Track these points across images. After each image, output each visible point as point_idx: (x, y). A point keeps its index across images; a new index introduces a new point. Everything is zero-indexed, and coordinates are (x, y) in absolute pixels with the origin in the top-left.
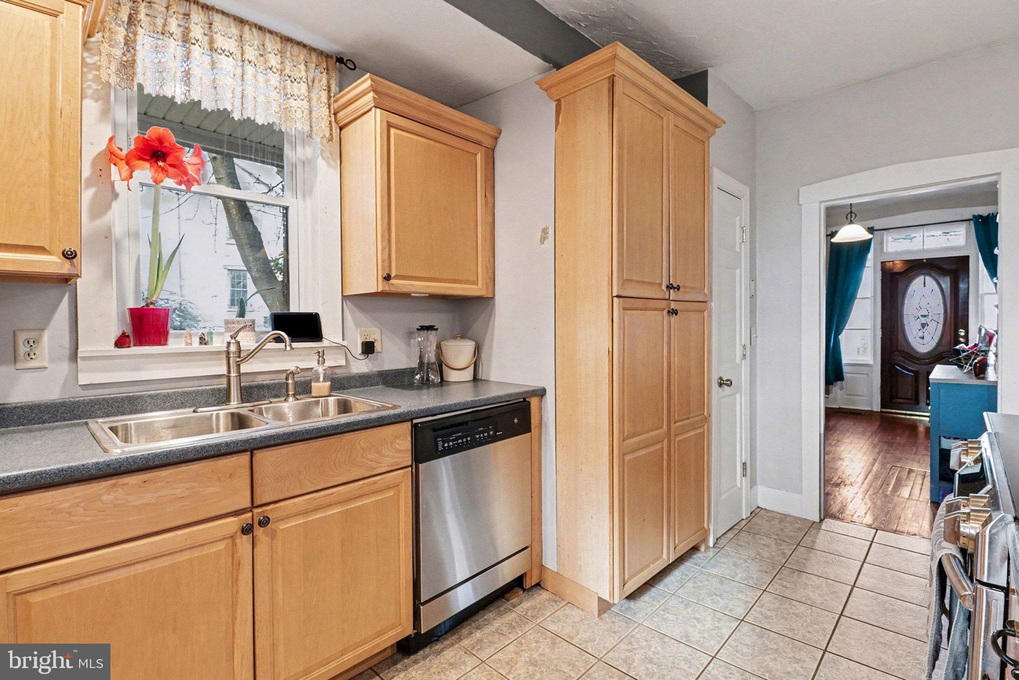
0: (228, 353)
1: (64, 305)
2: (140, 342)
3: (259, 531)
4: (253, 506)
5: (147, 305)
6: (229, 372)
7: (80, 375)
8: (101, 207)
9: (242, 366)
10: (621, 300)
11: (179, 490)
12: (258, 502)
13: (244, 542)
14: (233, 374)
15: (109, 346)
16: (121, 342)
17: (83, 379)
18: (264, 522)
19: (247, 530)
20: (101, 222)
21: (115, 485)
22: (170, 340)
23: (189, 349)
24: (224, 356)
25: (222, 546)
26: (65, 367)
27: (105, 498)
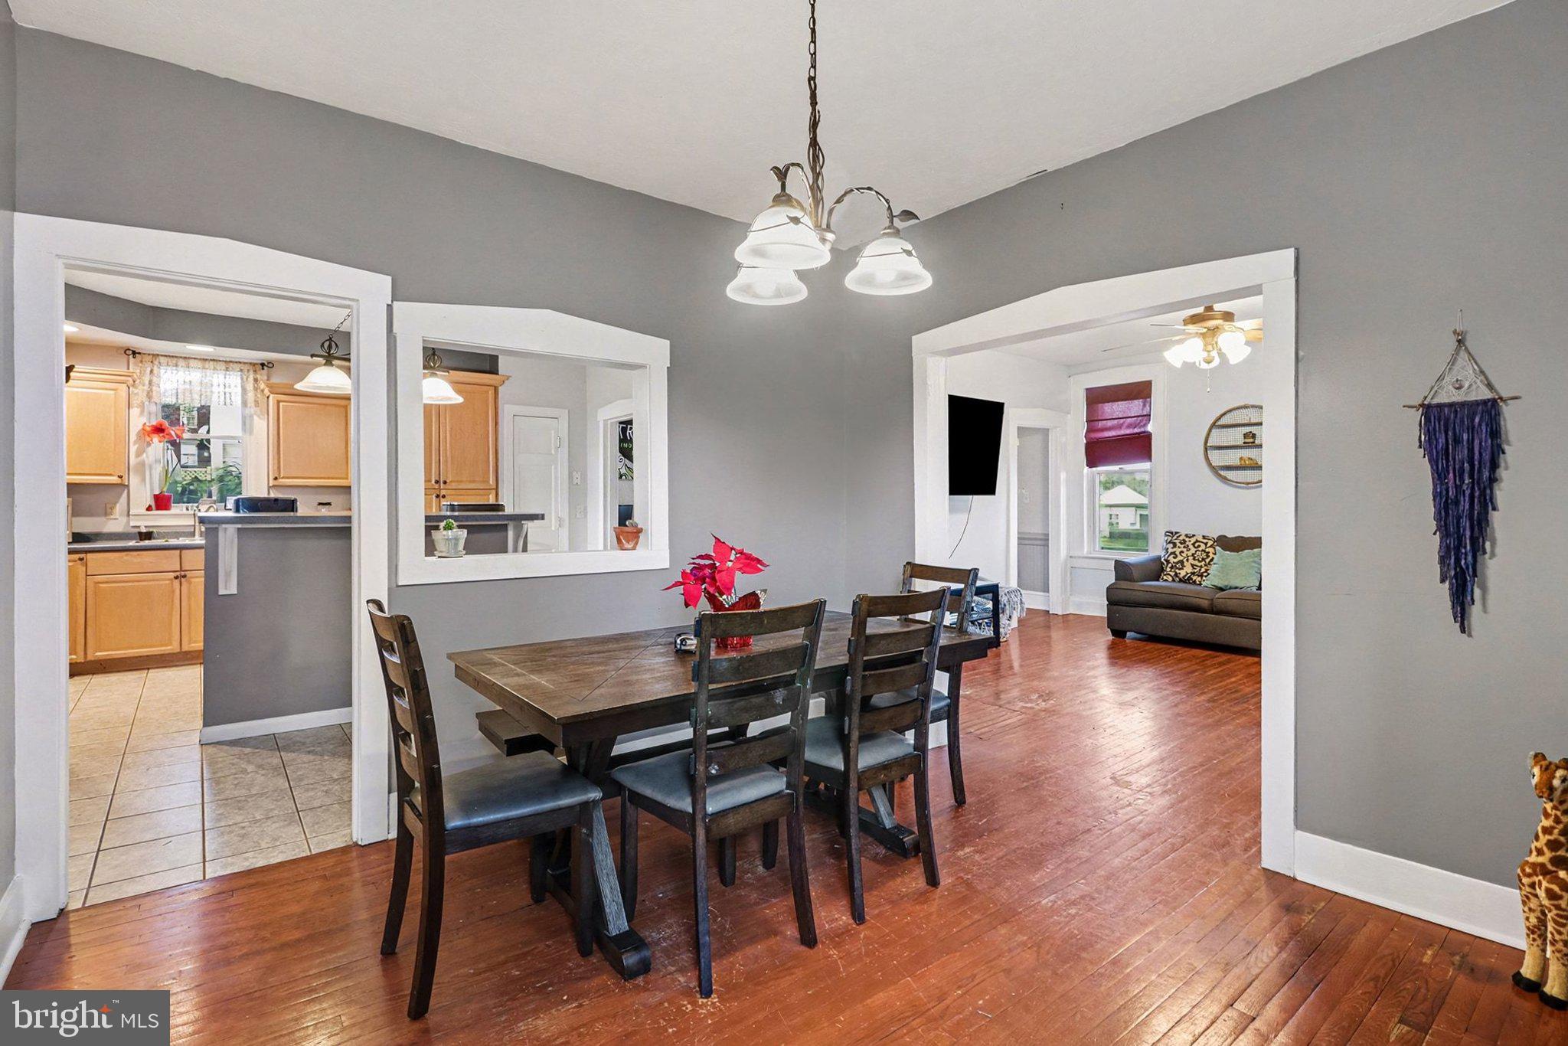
1: (126, 491)
4: (181, 570)
13: (176, 583)
15: (144, 511)
16: (149, 509)
17: (132, 524)
18: (184, 576)
19: (176, 578)
23: (181, 512)
25: (167, 582)
26: (124, 519)
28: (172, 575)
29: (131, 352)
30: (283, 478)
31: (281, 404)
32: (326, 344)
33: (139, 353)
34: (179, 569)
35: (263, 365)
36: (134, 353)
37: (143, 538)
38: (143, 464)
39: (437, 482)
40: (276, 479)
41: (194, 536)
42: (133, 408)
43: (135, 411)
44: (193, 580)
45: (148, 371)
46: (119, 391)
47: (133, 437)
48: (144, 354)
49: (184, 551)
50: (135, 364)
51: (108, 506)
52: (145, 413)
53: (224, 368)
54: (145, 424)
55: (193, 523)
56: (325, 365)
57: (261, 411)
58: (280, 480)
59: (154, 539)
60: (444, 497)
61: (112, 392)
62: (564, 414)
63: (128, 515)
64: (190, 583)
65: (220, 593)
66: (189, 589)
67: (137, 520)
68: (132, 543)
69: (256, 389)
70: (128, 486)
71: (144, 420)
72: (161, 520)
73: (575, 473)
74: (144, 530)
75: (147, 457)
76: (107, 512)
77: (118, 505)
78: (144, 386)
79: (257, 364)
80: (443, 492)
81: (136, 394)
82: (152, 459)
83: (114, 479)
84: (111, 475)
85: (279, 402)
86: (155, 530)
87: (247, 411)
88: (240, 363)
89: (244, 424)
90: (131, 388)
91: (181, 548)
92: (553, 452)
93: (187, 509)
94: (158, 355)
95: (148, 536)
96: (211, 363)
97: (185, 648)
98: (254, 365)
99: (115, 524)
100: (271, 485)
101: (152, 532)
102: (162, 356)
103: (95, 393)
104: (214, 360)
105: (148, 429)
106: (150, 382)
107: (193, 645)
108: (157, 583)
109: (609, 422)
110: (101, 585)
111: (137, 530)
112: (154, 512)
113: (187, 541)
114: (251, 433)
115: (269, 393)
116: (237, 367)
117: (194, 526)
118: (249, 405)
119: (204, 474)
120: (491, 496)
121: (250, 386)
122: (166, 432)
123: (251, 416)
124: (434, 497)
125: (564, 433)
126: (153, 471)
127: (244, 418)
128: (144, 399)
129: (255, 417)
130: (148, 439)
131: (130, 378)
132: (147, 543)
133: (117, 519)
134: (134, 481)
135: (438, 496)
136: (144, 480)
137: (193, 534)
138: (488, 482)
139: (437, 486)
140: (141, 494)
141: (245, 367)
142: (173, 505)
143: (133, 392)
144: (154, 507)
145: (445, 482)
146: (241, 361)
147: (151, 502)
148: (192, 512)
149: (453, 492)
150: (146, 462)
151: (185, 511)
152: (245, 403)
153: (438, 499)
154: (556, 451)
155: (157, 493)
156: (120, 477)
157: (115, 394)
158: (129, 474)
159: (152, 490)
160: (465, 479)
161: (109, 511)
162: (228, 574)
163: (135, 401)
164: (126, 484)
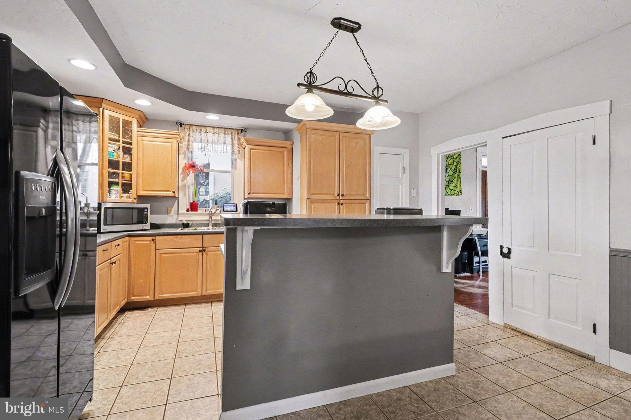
0: (209, 214)
2: (192, 211)
3: (204, 253)
4: (203, 247)
5: (193, 202)
6: (209, 219)
7: (179, 218)
8: (183, 180)
9: (212, 217)
10: (309, 200)
11: (188, 240)
12: (204, 246)
13: (200, 254)
14: (210, 219)
15: (185, 212)
16: (188, 210)
17: (180, 219)
18: (204, 251)
19: (200, 251)
20: (184, 182)
21: (176, 237)
22: (199, 211)
23: (203, 213)
24: (208, 215)
26: (176, 216)
27: (175, 239)
28: (198, 249)
29: (179, 123)
30: (253, 193)
31: (252, 150)
32: (309, 75)
33: (183, 124)
34: (202, 246)
35: (242, 130)
36: (181, 124)
37: (185, 226)
38: (185, 185)
39: (338, 195)
40: (249, 194)
41: (209, 226)
42: (180, 155)
43: (181, 156)
44: (209, 253)
45: (188, 134)
46: (173, 143)
47: (180, 171)
48: (186, 124)
49: (205, 236)
50: (181, 131)
51: (169, 209)
52: (186, 158)
53: (223, 132)
54: (186, 163)
55: (208, 219)
56: (307, 92)
57: (241, 156)
58: (252, 194)
59: (190, 227)
60: (342, 204)
61: (170, 144)
62: (406, 152)
63: (178, 214)
64: (207, 254)
65: (237, 289)
66: (207, 258)
67: (182, 217)
68: (179, 230)
69: (239, 144)
70: (178, 198)
71: (186, 161)
72: (194, 217)
73: (412, 190)
74: (185, 222)
75: (187, 182)
76: (168, 212)
77: (173, 208)
78: (185, 142)
79: (239, 129)
80: (341, 202)
81: (182, 147)
82: (189, 183)
83: (171, 194)
84: (169, 191)
85: (251, 149)
86: (190, 222)
87: (234, 157)
88: (231, 129)
89: (232, 163)
90: (179, 144)
91: (203, 234)
92: (400, 177)
93: (206, 211)
94: (192, 125)
95: (186, 226)
96: (218, 129)
97: (204, 293)
98: (238, 130)
99: (171, 219)
100: (246, 197)
101: (189, 224)
102: (194, 125)
103: (161, 145)
104: (219, 128)
105: (187, 166)
106: (189, 140)
107: (209, 291)
108: (191, 254)
109: (440, 155)
110: (163, 255)
111: (181, 222)
112: (190, 212)
113: (205, 230)
114: (236, 168)
115: (246, 145)
116: (229, 131)
117: (209, 220)
118: (235, 153)
119: (208, 198)
120: (367, 204)
121: (236, 142)
122: (196, 167)
123: (236, 160)
124: (336, 204)
125: (407, 164)
126: (190, 190)
127: (232, 160)
128: (186, 150)
129: (238, 160)
130: (187, 171)
131: (178, 136)
132: (186, 230)
133: (173, 216)
134: (181, 195)
135: (339, 204)
136: (185, 194)
137: (208, 225)
138: (365, 195)
139: (338, 198)
140: (184, 202)
141: (234, 131)
142: (199, 208)
143: (180, 146)
144: (190, 209)
145: (343, 195)
146: (232, 128)
147: (188, 206)
148: (208, 213)
149: (347, 201)
150: (187, 185)
151: (204, 212)
152: (233, 152)
153: (339, 206)
154: (402, 175)
155: (192, 202)
156: (174, 192)
157: (171, 145)
158: (178, 190)
159: (189, 200)
160: (353, 193)
161: (169, 211)
162: (244, 273)
163: (181, 151)
164: (177, 196)
